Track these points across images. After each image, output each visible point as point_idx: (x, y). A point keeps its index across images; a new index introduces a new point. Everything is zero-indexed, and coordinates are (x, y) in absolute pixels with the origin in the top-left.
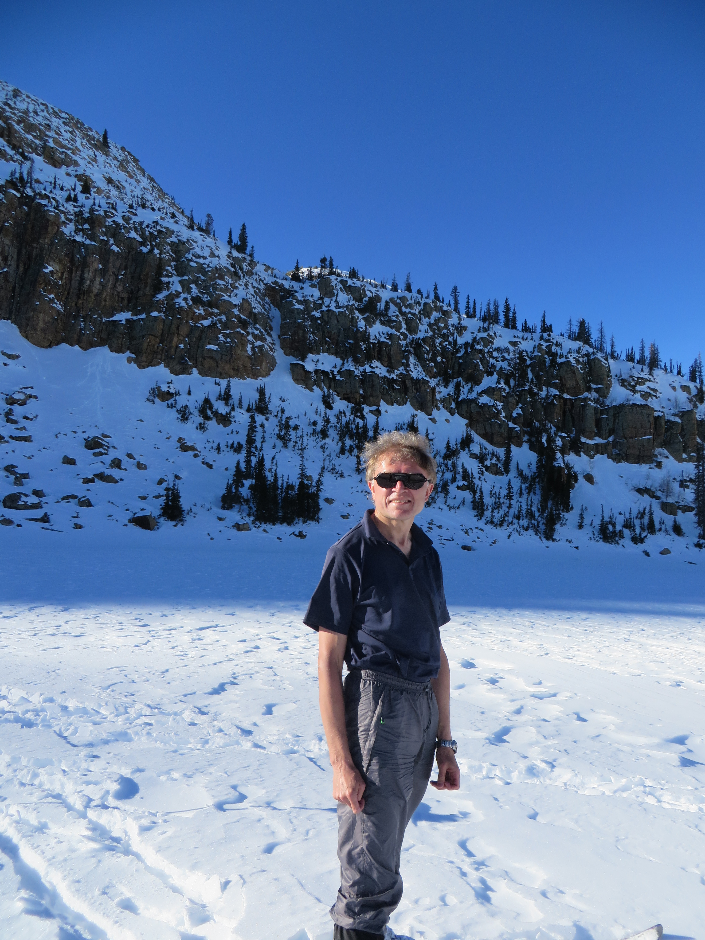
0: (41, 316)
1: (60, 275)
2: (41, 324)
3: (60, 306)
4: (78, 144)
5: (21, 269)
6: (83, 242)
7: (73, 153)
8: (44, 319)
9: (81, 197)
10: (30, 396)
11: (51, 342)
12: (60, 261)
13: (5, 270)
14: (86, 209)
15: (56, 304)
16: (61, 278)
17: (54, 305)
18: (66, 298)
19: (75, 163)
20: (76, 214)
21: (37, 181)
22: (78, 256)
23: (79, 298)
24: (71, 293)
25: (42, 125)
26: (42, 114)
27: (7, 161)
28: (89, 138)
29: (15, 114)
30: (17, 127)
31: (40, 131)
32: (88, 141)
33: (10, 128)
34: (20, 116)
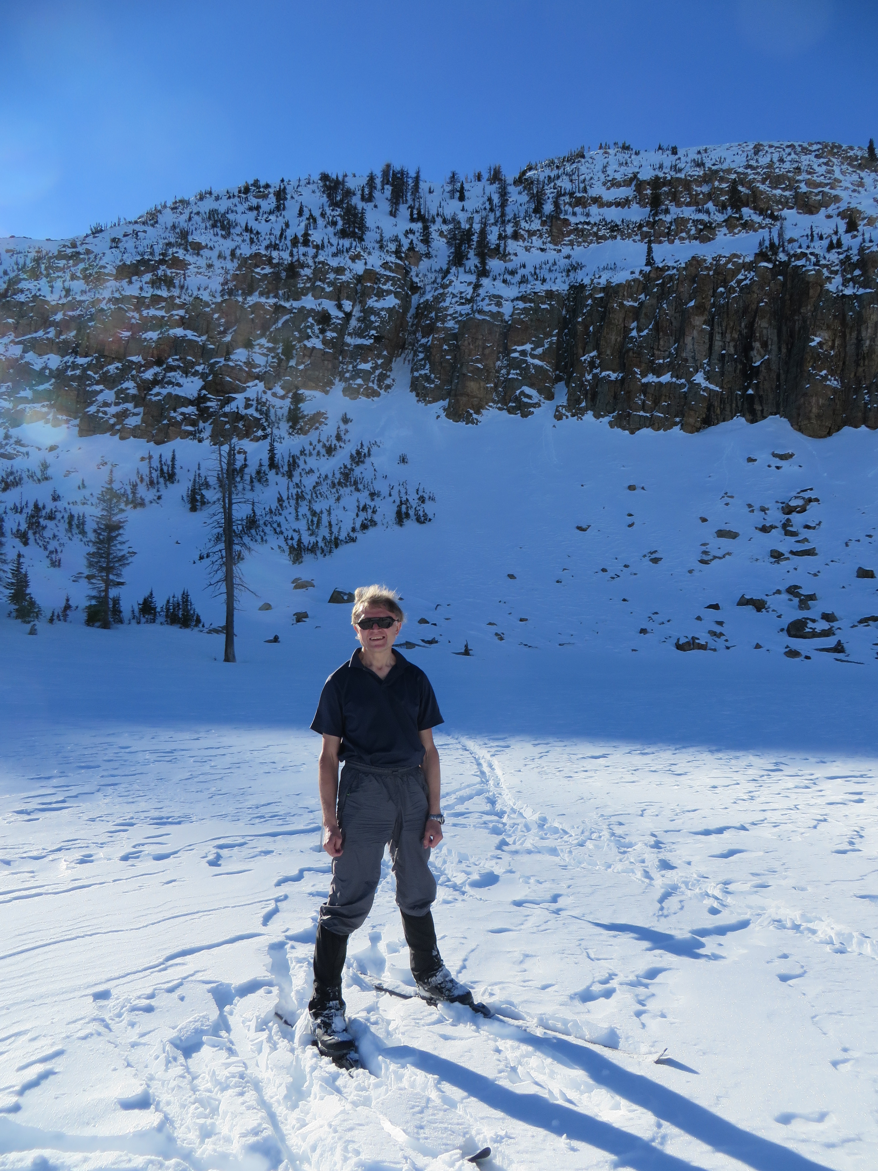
0: (814, 400)
1: (830, 344)
2: (815, 410)
3: (836, 382)
4: (837, 175)
5: (784, 350)
6: (854, 294)
7: (831, 188)
8: (818, 403)
9: (847, 240)
10: (810, 500)
11: (830, 429)
12: (829, 327)
13: (766, 357)
14: (855, 251)
15: (830, 380)
16: (832, 348)
17: (828, 383)
18: (842, 370)
19: (837, 199)
20: (842, 263)
21: (791, 241)
22: (851, 313)
23: (858, 365)
24: (847, 363)
25: (789, 172)
26: (789, 158)
27: (755, 231)
28: (850, 160)
29: (758, 173)
30: (762, 187)
31: (789, 179)
32: (849, 164)
33: (755, 192)
34: (764, 173)
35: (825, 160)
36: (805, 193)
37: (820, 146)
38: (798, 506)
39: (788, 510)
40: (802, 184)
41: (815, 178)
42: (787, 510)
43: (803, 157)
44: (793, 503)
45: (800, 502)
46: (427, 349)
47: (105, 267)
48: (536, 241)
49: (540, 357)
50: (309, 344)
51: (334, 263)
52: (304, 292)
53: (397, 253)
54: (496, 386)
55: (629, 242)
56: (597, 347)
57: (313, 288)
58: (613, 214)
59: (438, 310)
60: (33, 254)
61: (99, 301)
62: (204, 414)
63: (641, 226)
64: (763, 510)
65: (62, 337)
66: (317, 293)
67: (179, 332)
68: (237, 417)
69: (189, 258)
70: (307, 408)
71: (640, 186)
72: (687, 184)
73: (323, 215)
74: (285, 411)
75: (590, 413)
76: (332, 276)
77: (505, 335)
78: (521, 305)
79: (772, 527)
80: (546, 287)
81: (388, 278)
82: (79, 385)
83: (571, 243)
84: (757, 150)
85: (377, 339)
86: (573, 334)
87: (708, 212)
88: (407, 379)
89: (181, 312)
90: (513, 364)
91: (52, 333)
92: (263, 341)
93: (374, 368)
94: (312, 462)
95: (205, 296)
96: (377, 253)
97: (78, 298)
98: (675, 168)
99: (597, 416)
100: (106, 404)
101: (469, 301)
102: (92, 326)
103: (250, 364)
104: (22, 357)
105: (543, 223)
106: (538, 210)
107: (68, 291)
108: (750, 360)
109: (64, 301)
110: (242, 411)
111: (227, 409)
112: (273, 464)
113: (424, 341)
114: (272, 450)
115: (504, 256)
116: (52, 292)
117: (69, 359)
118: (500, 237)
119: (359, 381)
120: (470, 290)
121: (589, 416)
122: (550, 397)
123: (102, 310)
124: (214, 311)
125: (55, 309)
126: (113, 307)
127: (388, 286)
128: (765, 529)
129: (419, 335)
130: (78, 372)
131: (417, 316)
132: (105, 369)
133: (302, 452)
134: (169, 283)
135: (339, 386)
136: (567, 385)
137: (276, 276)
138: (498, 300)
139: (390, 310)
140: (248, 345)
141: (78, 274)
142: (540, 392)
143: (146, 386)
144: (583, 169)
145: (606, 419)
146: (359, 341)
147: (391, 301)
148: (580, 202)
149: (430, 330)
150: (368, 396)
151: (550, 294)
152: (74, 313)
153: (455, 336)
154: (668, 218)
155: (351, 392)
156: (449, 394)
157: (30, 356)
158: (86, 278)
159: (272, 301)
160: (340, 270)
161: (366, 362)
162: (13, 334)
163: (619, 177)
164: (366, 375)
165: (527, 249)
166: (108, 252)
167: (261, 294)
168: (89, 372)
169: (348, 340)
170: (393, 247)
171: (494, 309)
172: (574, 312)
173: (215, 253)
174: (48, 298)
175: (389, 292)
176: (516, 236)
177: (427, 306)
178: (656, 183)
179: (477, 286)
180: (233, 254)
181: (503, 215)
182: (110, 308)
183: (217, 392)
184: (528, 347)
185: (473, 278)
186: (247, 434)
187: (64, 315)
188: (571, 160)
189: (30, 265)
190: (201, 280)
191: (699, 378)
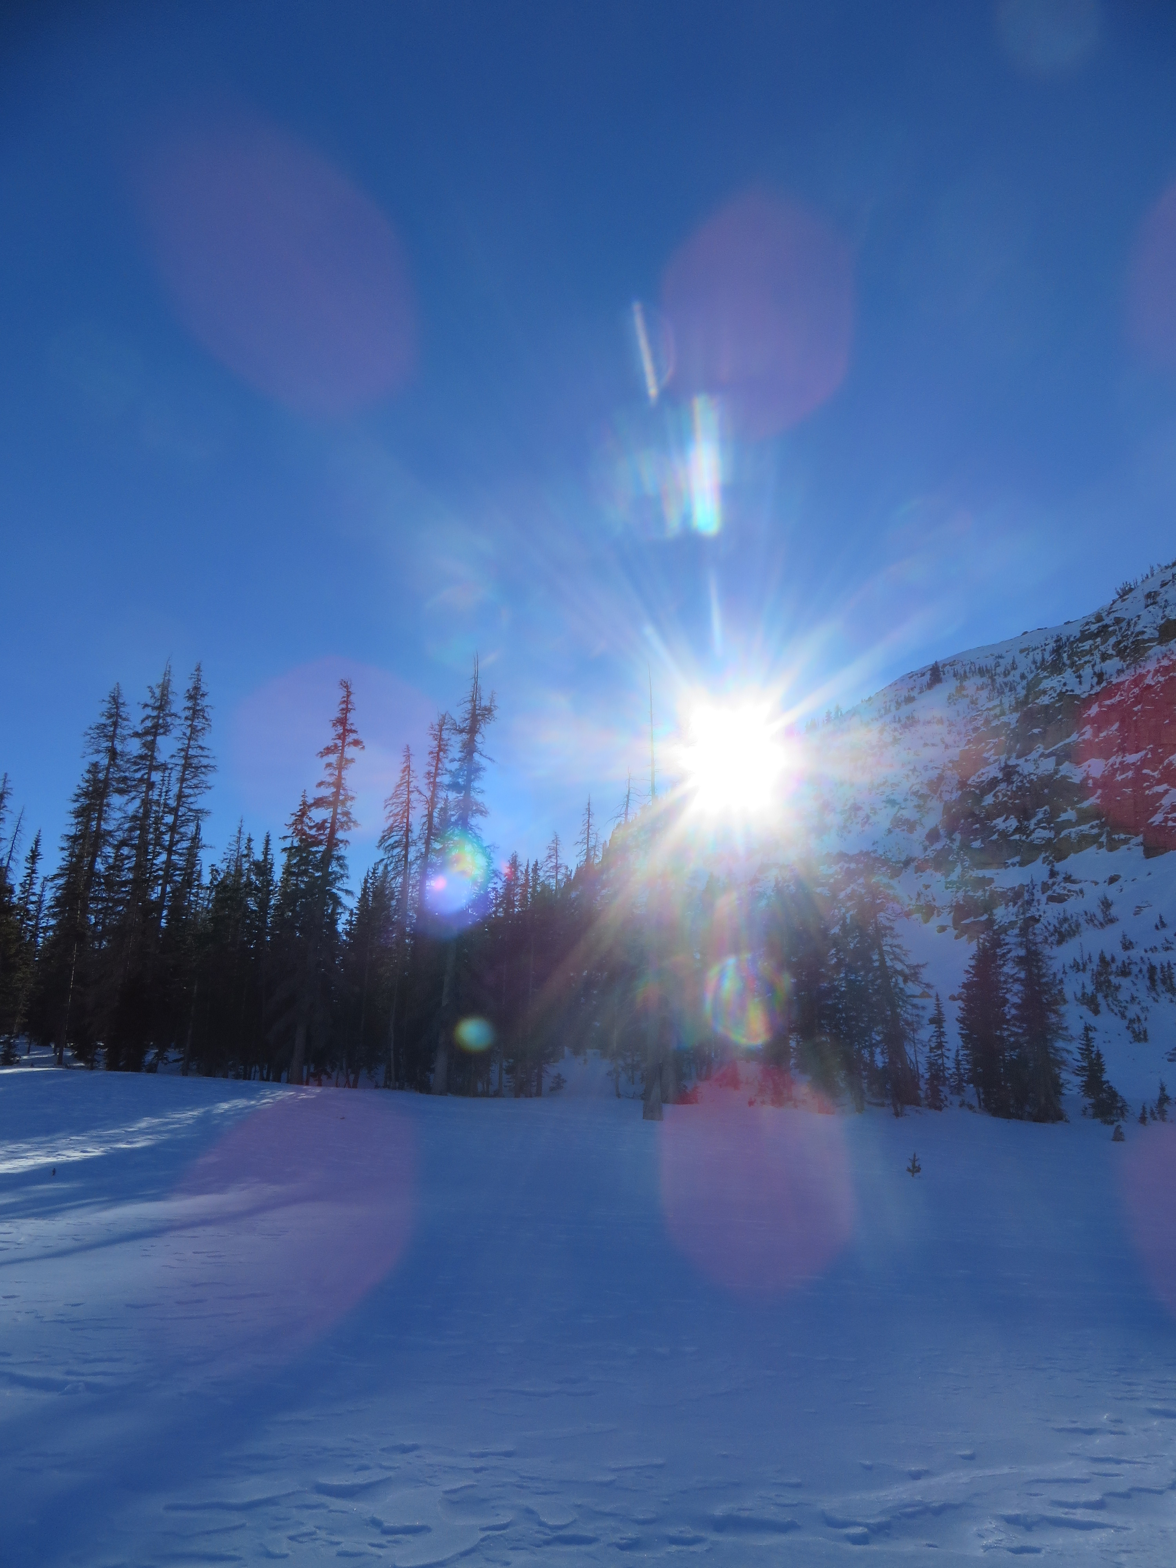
47: (1143, 633)
60: (1052, 645)
61: (1142, 677)
65: (1102, 735)
82: (1134, 791)
91: (1088, 732)
97: (1115, 681)
102: (1139, 711)
104: (1056, 772)
107: (1100, 676)
116: (1080, 683)
117: (1116, 760)
123: (1149, 687)
125: (1087, 702)
130: (1130, 774)
132: (1166, 761)
141: (1110, 652)
152: (1113, 701)
157: (1066, 768)
158: (1121, 653)
162: (1042, 746)
166: (1144, 612)
174: (1077, 692)
189: (1049, 658)
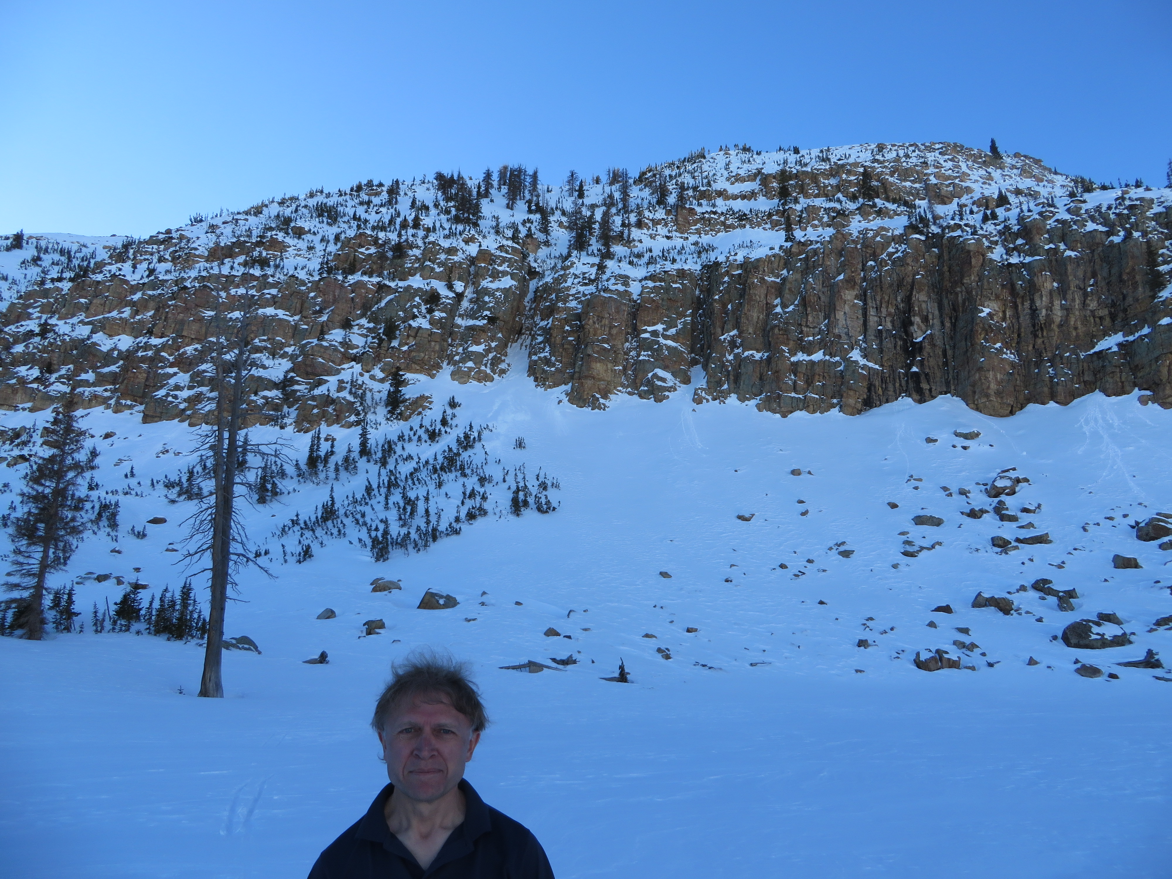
0: (991, 375)
1: (1001, 315)
2: (993, 386)
3: (1012, 356)
4: (965, 169)
5: (948, 324)
6: (1021, 262)
7: (962, 181)
8: (996, 378)
11: (1012, 406)
12: (997, 297)
13: (929, 332)
14: (1013, 222)
15: (1007, 354)
16: (1004, 319)
17: (1004, 356)
18: (1018, 343)
19: (968, 190)
20: (1000, 233)
22: (1020, 283)
23: (1036, 336)
24: (1023, 334)
25: (917, 166)
26: (914, 154)
27: (891, 217)
28: (975, 158)
29: (885, 167)
30: (891, 179)
31: (917, 172)
32: (974, 161)
33: (884, 184)
34: (892, 167)
35: (950, 157)
36: (936, 184)
37: (941, 145)
38: (1006, 488)
39: (995, 492)
40: (932, 178)
41: (943, 172)
42: (993, 492)
43: (928, 155)
44: (1000, 484)
45: (1007, 483)
46: (546, 331)
47: (196, 249)
48: (662, 230)
49: (673, 338)
50: (414, 324)
51: (446, 244)
52: (412, 272)
53: (514, 238)
54: (625, 369)
55: (758, 230)
56: (737, 325)
57: (422, 268)
58: (739, 205)
59: (559, 291)
61: (183, 279)
62: (289, 398)
63: (770, 215)
64: (963, 492)
65: (138, 317)
66: (427, 274)
67: (270, 311)
68: (328, 400)
69: (289, 240)
70: (409, 392)
71: (765, 179)
72: (814, 177)
73: (436, 206)
74: (384, 395)
75: (734, 396)
76: (443, 257)
77: (634, 315)
78: (650, 284)
79: (983, 511)
80: (676, 266)
81: (504, 260)
82: (149, 368)
83: (698, 232)
84: (881, 148)
85: (492, 320)
86: (709, 314)
87: (839, 201)
88: (525, 364)
89: (274, 291)
90: (643, 345)
91: (127, 312)
92: (363, 321)
93: (488, 351)
94: (411, 448)
95: (302, 275)
96: (492, 237)
97: (161, 277)
98: (799, 163)
99: (742, 399)
100: (178, 388)
101: (591, 281)
102: (172, 305)
103: (346, 344)
104: (89, 337)
105: (668, 213)
106: (661, 202)
108: (910, 335)
109: (146, 280)
110: (334, 395)
111: (317, 392)
112: (364, 451)
113: (543, 323)
114: (364, 435)
115: (628, 242)
116: (134, 272)
117: (143, 340)
118: (623, 225)
119: (470, 364)
120: (594, 270)
121: (733, 400)
122: (687, 381)
123: (186, 288)
124: (310, 290)
125: (134, 289)
126: (197, 285)
127: (504, 267)
128: (973, 514)
129: (537, 319)
130: (150, 353)
131: (536, 299)
132: (181, 351)
133: (401, 438)
134: (264, 263)
135: (447, 370)
136: (705, 367)
137: (382, 256)
138: (625, 280)
139: (506, 291)
140: (347, 325)
141: (167, 256)
142: (674, 375)
143: (227, 368)
144: (705, 167)
145: (753, 403)
146: (471, 322)
147: (507, 282)
148: (704, 195)
149: (551, 311)
150: (479, 381)
151: (682, 274)
152: (154, 292)
153: (578, 317)
154: (798, 207)
155: (460, 376)
156: (572, 377)
157: (99, 337)
158: (174, 259)
159: (375, 280)
160: (452, 251)
161: (478, 344)
162: (84, 315)
163: (742, 172)
164: (478, 358)
165: (652, 237)
166: (203, 237)
167: (364, 273)
168: (163, 354)
169: (459, 321)
170: (509, 233)
171: (621, 288)
172: (709, 292)
173: (319, 237)
174: (128, 278)
175: (504, 273)
176: (639, 224)
177: (547, 289)
178: (783, 176)
179: (601, 268)
180: (337, 238)
181: (625, 207)
182: (194, 286)
183: (307, 375)
184: (660, 327)
185: (597, 260)
186: (337, 419)
187: (143, 294)
188: (691, 159)
190: (301, 261)
191: (856, 355)
